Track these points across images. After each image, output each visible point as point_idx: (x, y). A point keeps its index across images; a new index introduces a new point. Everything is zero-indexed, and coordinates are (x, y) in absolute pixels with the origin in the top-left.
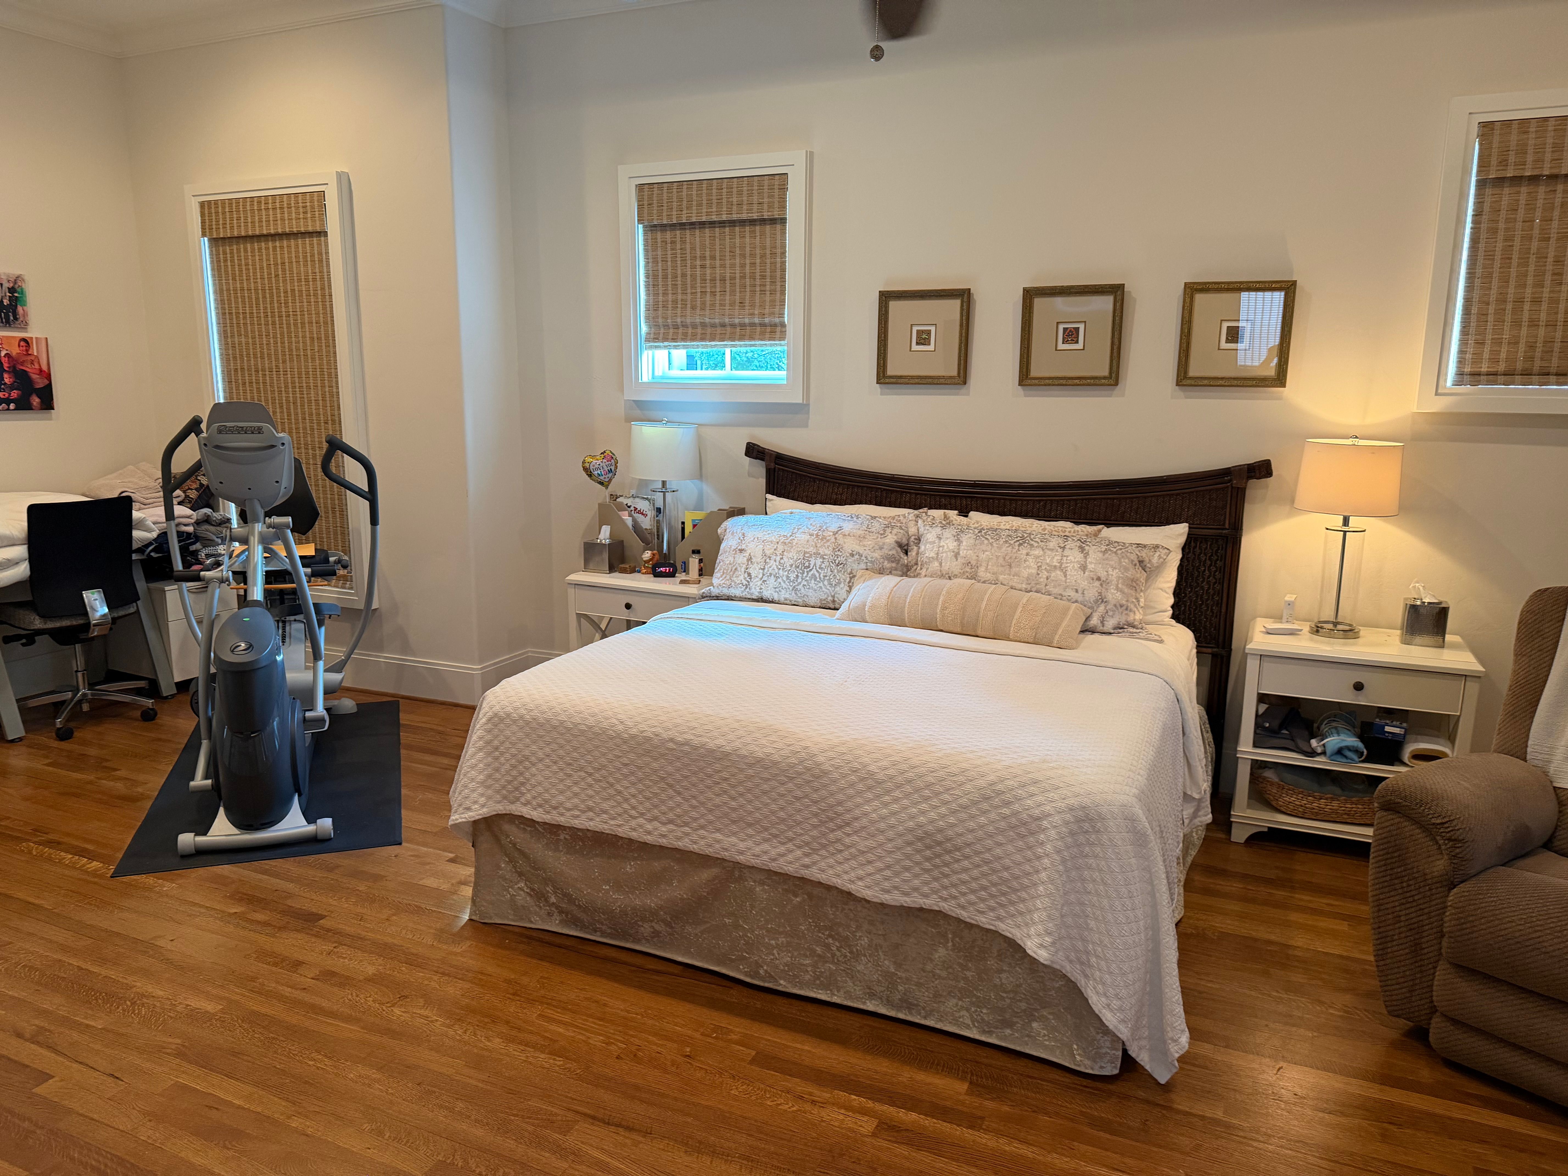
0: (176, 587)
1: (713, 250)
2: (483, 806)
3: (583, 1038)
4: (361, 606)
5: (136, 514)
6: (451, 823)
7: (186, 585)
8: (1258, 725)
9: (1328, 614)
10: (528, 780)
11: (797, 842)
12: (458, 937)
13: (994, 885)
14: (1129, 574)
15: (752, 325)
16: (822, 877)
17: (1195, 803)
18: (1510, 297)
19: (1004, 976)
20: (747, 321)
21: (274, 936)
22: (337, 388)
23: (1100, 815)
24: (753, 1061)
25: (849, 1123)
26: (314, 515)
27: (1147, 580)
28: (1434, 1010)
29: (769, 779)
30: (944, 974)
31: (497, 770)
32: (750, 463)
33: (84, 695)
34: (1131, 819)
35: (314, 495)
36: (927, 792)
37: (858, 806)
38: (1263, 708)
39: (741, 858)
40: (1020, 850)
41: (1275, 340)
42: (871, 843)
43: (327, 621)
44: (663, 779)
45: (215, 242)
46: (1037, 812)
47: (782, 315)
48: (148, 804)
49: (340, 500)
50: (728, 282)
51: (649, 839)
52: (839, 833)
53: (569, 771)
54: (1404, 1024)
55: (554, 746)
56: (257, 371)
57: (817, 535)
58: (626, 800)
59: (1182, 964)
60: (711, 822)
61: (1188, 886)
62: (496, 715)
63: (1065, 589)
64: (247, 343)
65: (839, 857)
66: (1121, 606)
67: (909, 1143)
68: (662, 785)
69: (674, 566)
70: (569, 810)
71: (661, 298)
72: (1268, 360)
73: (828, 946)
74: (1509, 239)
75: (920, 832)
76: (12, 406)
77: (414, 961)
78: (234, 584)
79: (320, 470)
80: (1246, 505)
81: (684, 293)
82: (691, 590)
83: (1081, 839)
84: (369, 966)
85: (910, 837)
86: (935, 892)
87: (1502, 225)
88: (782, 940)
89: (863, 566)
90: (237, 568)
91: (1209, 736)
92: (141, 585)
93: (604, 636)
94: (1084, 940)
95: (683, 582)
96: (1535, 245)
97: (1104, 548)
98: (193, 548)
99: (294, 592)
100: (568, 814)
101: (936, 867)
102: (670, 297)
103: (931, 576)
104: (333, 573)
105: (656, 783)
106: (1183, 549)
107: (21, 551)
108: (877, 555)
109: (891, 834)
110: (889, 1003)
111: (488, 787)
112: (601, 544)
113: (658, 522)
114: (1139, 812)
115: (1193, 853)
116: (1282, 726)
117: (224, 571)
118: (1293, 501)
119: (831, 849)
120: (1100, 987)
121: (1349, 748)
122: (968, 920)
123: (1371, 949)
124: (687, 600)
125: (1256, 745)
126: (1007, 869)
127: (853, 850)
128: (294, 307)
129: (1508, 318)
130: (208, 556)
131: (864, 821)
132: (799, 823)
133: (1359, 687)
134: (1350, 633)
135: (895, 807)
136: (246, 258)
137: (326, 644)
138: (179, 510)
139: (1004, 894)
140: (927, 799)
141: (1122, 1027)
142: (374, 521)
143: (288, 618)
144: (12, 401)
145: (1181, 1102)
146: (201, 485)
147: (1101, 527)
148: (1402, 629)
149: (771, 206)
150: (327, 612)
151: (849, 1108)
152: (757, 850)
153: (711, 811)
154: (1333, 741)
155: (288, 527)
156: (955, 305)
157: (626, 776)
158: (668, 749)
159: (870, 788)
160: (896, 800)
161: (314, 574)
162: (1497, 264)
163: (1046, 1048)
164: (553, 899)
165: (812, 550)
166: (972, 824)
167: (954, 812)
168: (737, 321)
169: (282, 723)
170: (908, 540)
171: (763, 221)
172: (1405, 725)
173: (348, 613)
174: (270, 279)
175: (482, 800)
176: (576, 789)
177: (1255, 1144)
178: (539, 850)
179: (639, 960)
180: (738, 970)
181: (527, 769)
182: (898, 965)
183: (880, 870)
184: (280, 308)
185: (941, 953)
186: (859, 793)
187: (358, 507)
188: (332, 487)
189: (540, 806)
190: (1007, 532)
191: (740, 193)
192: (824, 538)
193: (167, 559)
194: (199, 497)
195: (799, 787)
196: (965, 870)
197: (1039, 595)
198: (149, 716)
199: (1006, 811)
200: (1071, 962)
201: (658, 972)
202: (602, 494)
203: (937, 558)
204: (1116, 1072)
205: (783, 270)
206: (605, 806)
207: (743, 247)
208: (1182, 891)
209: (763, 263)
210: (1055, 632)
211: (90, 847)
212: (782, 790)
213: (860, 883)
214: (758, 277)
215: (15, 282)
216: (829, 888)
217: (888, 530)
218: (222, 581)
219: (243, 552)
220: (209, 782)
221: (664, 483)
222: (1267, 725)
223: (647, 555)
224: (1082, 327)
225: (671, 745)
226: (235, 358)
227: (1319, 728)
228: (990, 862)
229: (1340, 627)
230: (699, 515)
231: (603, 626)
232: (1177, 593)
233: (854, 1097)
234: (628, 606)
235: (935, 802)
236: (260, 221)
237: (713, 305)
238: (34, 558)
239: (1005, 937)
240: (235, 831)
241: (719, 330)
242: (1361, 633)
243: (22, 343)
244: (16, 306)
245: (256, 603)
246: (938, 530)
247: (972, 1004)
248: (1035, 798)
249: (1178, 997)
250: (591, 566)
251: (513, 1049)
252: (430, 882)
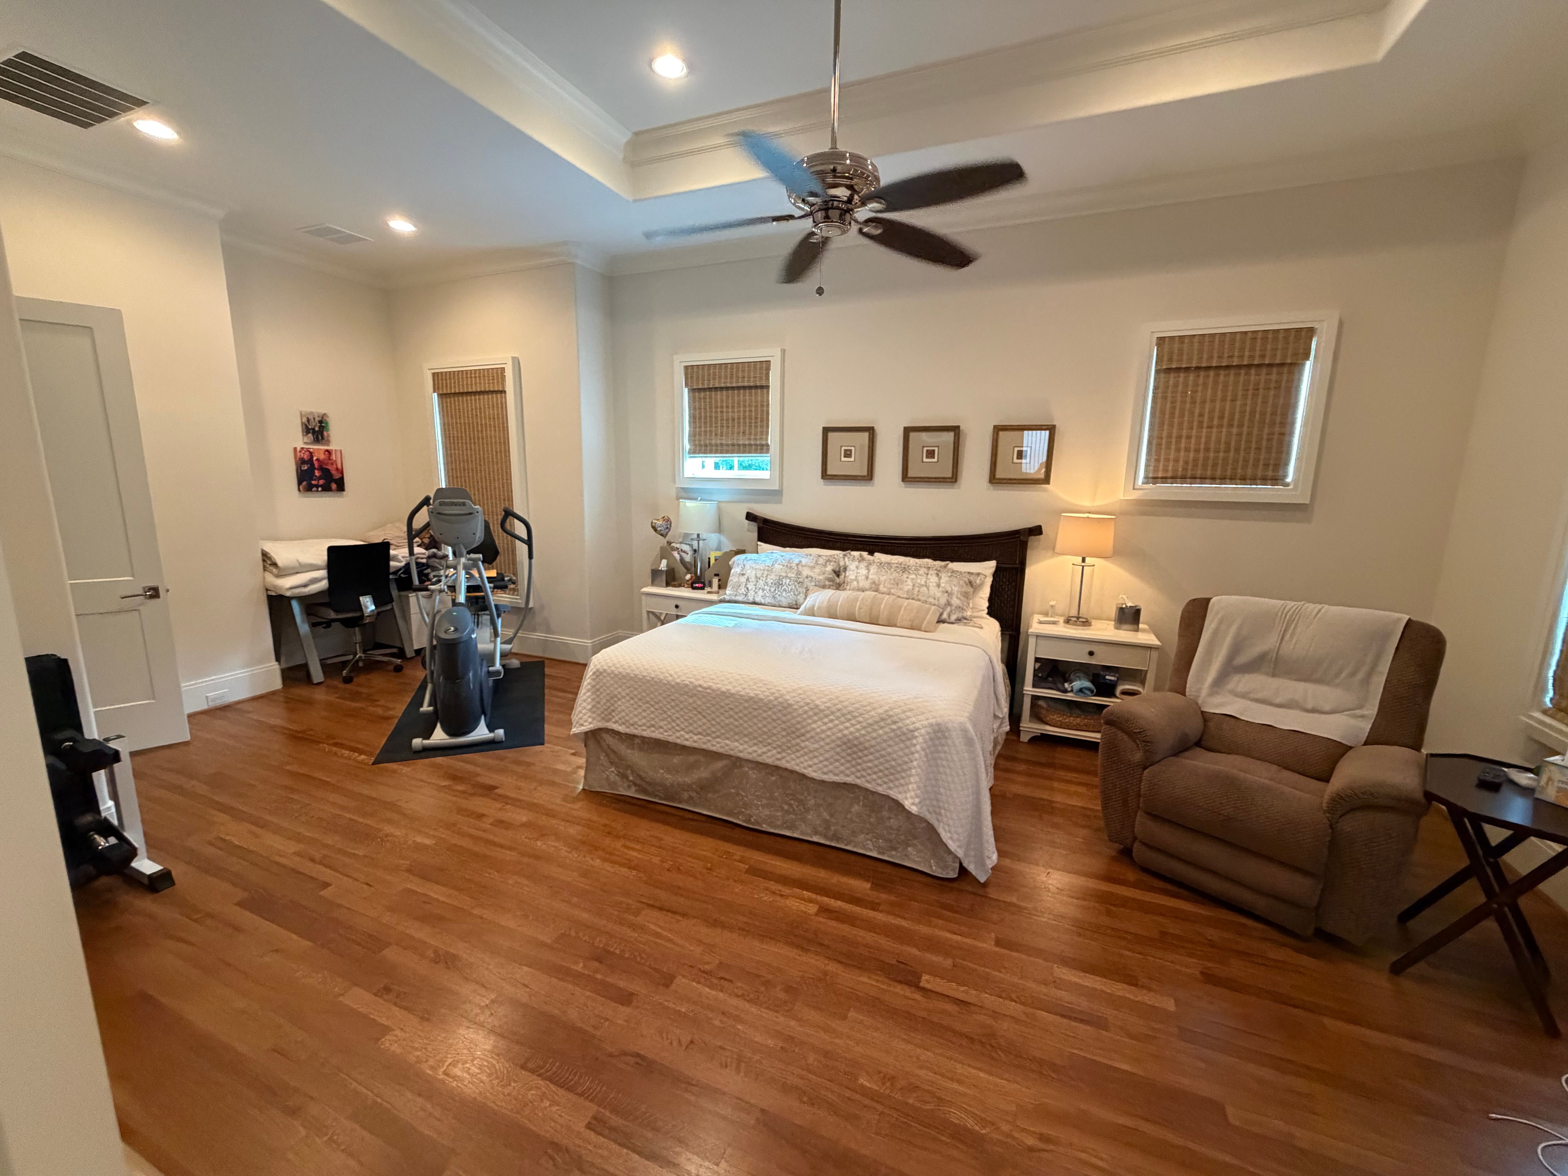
0: (414, 594)
1: (727, 402)
2: (590, 723)
3: (648, 858)
4: (523, 606)
5: (392, 552)
6: (571, 733)
7: (420, 594)
8: (1035, 675)
9: (1074, 612)
10: (617, 708)
11: (774, 746)
12: (576, 799)
13: (887, 769)
14: (963, 590)
15: (750, 445)
16: (788, 766)
17: (1000, 720)
18: (1174, 435)
19: (892, 821)
20: (747, 442)
21: (467, 799)
22: (511, 480)
23: (947, 728)
24: (747, 872)
25: (803, 908)
26: (496, 553)
27: (974, 592)
28: (1135, 839)
29: (757, 709)
30: (858, 820)
31: (598, 703)
32: (749, 524)
33: (360, 657)
34: (965, 731)
35: (497, 542)
36: (849, 716)
37: (810, 724)
38: (1038, 665)
39: (741, 755)
40: (902, 749)
41: (1044, 459)
42: (816, 746)
43: (503, 615)
44: (695, 708)
45: (441, 396)
46: (911, 727)
47: (767, 439)
48: (396, 721)
49: (512, 544)
50: (736, 421)
51: (687, 743)
52: (798, 741)
53: (640, 703)
54: (1117, 846)
55: (632, 689)
56: (464, 470)
57: (787, 566)
58: (674, 721)
59: (993, 813)
60: (723, 734)
61: (996, 767)
62: (598, 670)
63: (929, 597)
64: (459, 454)
65: (798, 754)
66: (960, 607)
67: (837, 919)
68: (695, 712)
69: (704, 583)
70: (640, 726)
71: (698, 430)
72: (1040, 469)
73: (791, 805)
74: (1173, 402)
75: (845, 740)
76: (320, 489)
77: (550, 814)
78: (449, 593)
79: (499, 526)
80: (1028, 551)
81: (711, 426)
82: (714, 597)
83: (937, 742)
84: (523, 817)
85: (839, 743)
86: (853, 773)
87: (1170, 395)
88: (764, 801)
89: (813, 584)
90: (449, 584)
91: (1008, 681)
92: (395, 593)
93: (663, 623)
94: (938, 800)
95: (709, 592)
96: (1188, 406)
97: (950, 574)
98: (426, 571)
99: (483, 598)
100: (640, 728)
101: (854, 759)
102: (703, 429)
103: (853, 590)
104: (506, 587)
105: (691, 711)
106: (994, 575)
107: (323, 573)
108: (821, 577)
109: (828, 740)
110: (826, 837)
111: (594, 712)
112: (661, 570)
113: (695, 558)
114: (969, 726)
115: (999, 748)
116: (1048, 676)
117: (442, 585)
118: (1054, 548)
119: (794, 749)
120: (946, 827)
121: (1087, 688)
122: (872, 789)
123: (1100, 803)
124: (711, 603)
125: (1034, 686)
126: (895, 760)
127: (806, 750)
128: (486, 434)
129: (1173, 447)
130: (435, 576)
131: (813, 733)
132: (775, 735)
133: (1091, 653)
134: (1086, 623)
135: (830, 725)
136: (459, 405)
137: (501, 627)
138: (417, 550)
139: (892, 774)
140: (849, 720)
141: (958, 850)
142: (531, 556)
143: (480, 613)
144: (321, 486)
145: (993, 893)
146: (431, 536)
147: (948, 562)
148: (1115, 620)
149: (761, 378)
150: (502, 610)
151: (803, 899)
152: (750, 750)
153: (723, 727)
154: (1077, 684)
155: (479, 559)
156: (866, 435)
157: (673, 707)
158: (698, 691)
159: (816, 714)
160: (831, 721)
161: (495, 588)
162: (1167, 416)
163: (915, 861)
164: (631, 778)
165: (784, 574)
166: (874, 735)
167: (864, 728)
168: (741, 443)
169: (475, 675)
170: (840, 569)
171: (756, 387)
172: (1117, 675)
173: (516, 610)
174: (472, 417)
175: (590, 720)
176: (644, 714)
177: (1035, 918)
178: (623, 749)
179: (681, 813)
180: (739, 819)
181: (616, 702)
182: (832, 816)
183: (821, 762)
184: (478, 434)
185: (856, 808)
186: (810, 717)
187: (522, 549)
188: (507, 537)
189: (624, 723)
190: (895, 565)
191: (743, 371)
192: (791, 567)
193: (410, 578)
194: (430, 542)
195: (774, 713)
196: (870, 761)
197: (914, 601)
198: (398, 669)
199: (894, 727)
200: (930, 813)
201: (693, 820)
202: (663, 541)
203: (856, 580)
204: (956, 876)
205: (768, 414)
206: (661, 724)
207: (745, 401)
208: (993, 770)
209: (756, 410)
210: (922, 623)
211: (360, 746)
212: (765, 715)
213: (810, 769)
214: (753, 418)
215: (323, 418)
216: (792, 772)
217: (828, 563)
218: (441, 591)
219: (453, 575)
220: (431, 708)
221: (698, 535)
222: (1040, 675)
223: (688, 577)
224: (936, 449)
225: (700, 689)
226: (452, 462)
227: (1069, 676)
228: (885, 756)
229: (1081, 620)
230: (719, 554)
231: (662, 618)
232: (990, 600)
233: (805, 892)
234: (677, 607)
235: (853, 722)
236: (467, 384)
237: (727, 434)
238: (330, 577)
239: (893, 799)
240: (447, 737)
241: (730, 448)
242: (1093, 623)
243: (327, 453)
244: (323, 432)
245: (461, 604)
246: (857, 563)
247: (874, 837)
248: (910, 719)
249: (991, 832)
250: (656, 582)
251: (608, 866)
252: (560, 767)
